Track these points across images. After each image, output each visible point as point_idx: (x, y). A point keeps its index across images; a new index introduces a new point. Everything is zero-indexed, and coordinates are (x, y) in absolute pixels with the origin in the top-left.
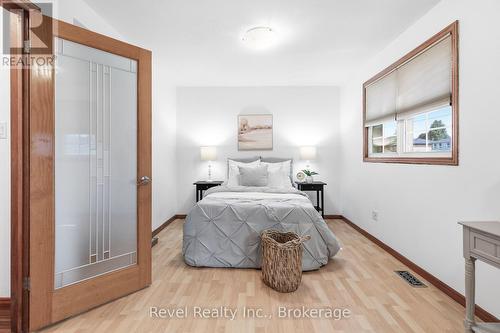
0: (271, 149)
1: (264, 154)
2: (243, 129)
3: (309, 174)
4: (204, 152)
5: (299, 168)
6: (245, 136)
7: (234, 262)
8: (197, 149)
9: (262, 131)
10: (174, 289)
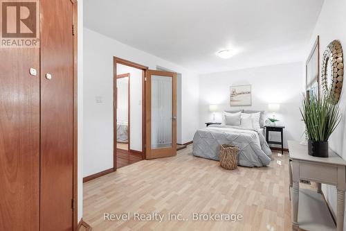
0: (250, 105)
1: (246, 109)
2: (233, 94)
3: (273, 121)
4: (212, 108)
5: (267, 117)
6: (234, 98)
7: (211, 157)
8: (208, 105)
9: (244, 95)
10: (185, 160)
